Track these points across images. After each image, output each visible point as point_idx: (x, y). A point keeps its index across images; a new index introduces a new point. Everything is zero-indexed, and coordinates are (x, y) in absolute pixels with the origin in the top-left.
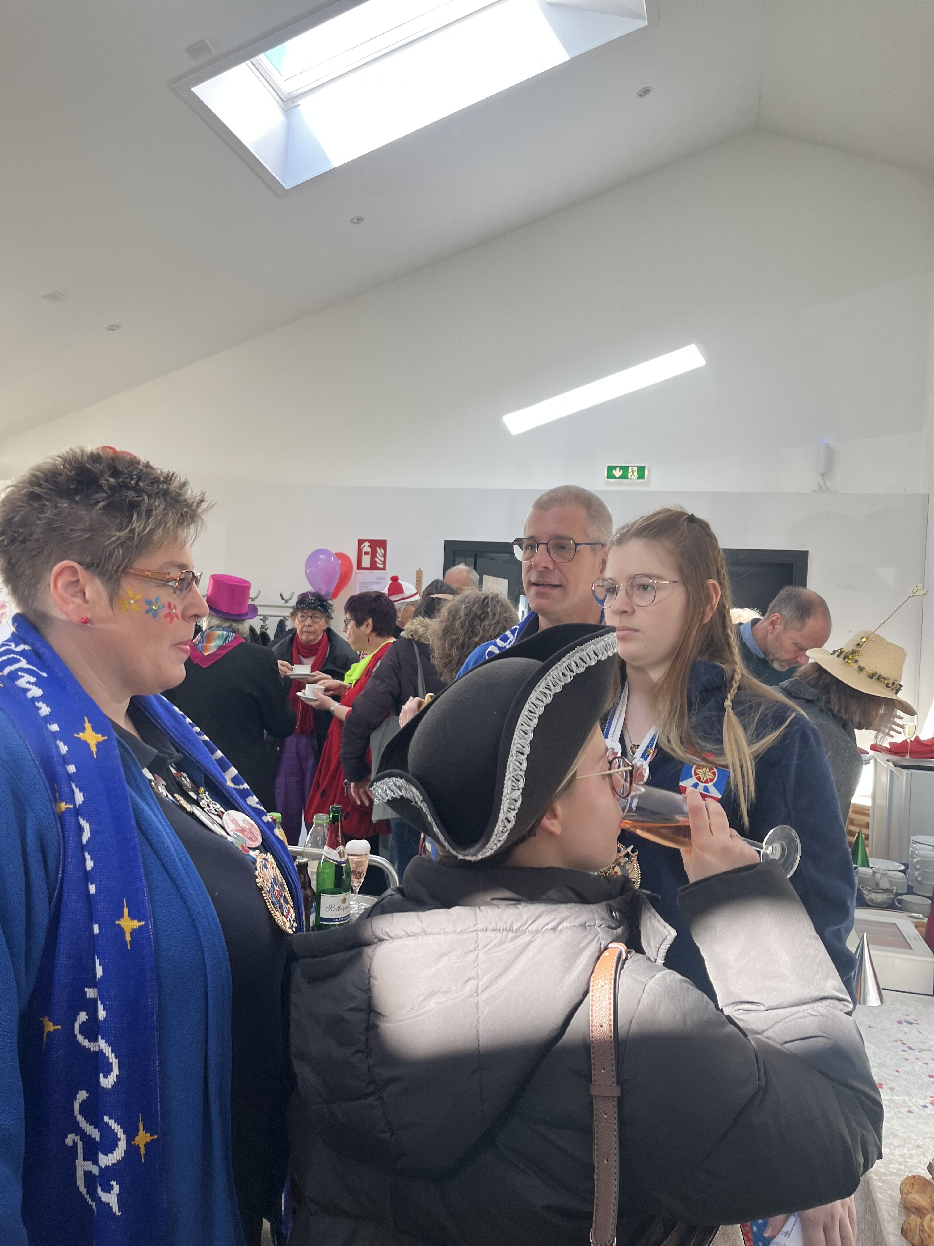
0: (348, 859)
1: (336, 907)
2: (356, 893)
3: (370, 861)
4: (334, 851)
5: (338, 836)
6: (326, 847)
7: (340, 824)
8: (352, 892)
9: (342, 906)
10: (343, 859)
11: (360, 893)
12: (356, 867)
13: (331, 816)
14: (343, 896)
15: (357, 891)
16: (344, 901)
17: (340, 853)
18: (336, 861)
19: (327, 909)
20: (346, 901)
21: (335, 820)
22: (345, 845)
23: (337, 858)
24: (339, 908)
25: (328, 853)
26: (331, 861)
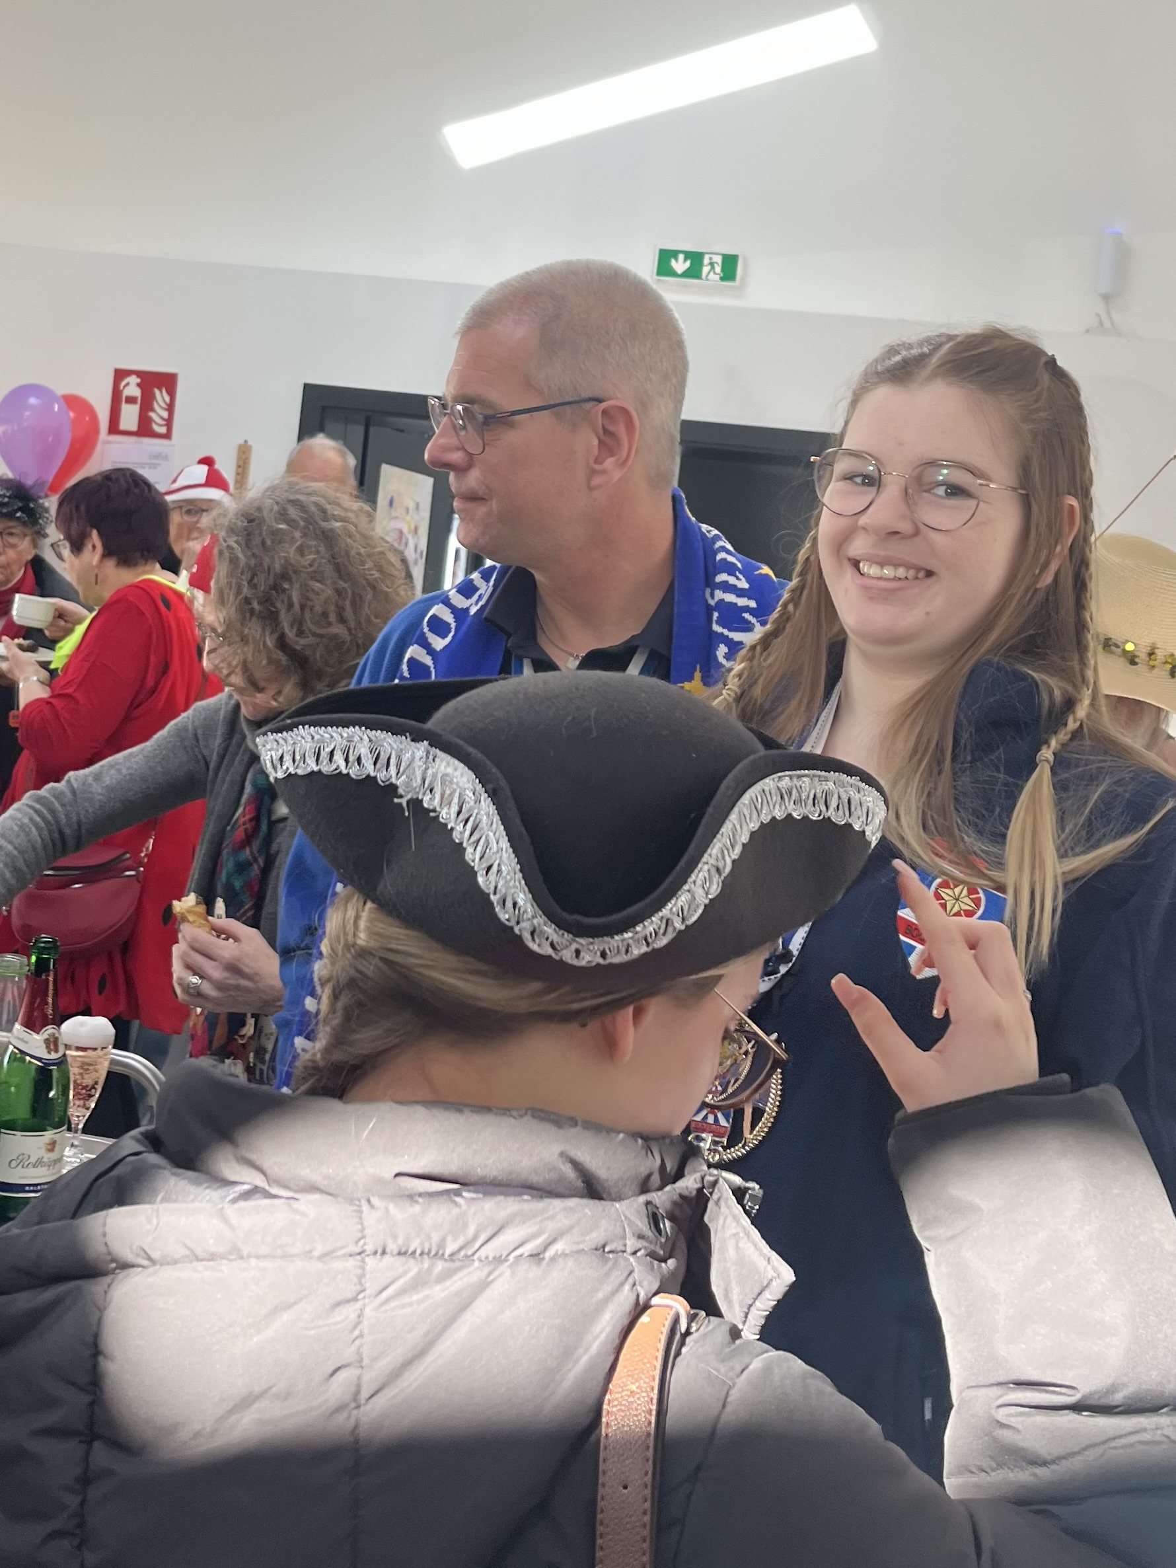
0: (64, 1055)
1: (33, 1160)
2: (76, 1132)
3: (113, 1062)
4: (35, 1036)
5: (47, 1003)
6: (17, 1026)
7: (51, 978)
8: (69, 1129)
9: (48, 1157)
10: (54, 1056)
11: (85, 1131)
12: (81, 1074)
13: (33, 959)
14: (49, 1135)
15: (81, 1126)
16: (52, 1146)
17: (47, 1041)
18: (39, 1059)
19: (14, 1164)
20: (57, 1148)
21: (41, 966)
22: (59, 1023)
23: (42, 1053)
24: (39, 1163)
25: (22, 1040)
26: (28, 1058)
